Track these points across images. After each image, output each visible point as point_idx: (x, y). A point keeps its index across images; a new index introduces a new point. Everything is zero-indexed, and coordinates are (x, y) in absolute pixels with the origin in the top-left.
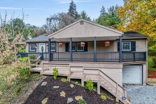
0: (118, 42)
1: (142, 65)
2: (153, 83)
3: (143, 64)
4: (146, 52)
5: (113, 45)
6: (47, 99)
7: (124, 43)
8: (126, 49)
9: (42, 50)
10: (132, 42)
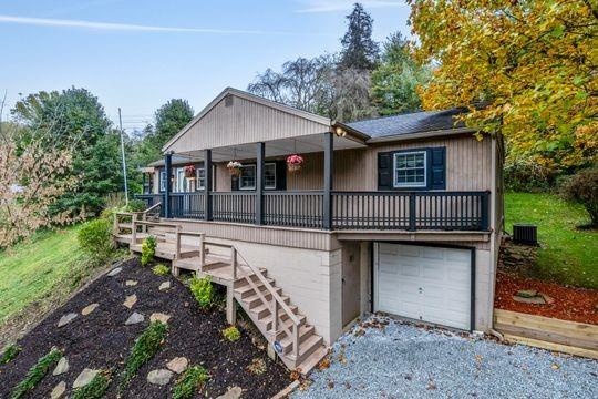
0: (379, 154)
1: (473, 250)
2: (523, 334)
3: (478, 246)
4: (490, 192)
5: (364, 166)
6: (97, 305)
7: (403, 157)
8: (411, 180)
9: (185, 187)
10: (430, 151)
